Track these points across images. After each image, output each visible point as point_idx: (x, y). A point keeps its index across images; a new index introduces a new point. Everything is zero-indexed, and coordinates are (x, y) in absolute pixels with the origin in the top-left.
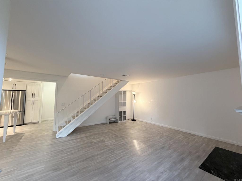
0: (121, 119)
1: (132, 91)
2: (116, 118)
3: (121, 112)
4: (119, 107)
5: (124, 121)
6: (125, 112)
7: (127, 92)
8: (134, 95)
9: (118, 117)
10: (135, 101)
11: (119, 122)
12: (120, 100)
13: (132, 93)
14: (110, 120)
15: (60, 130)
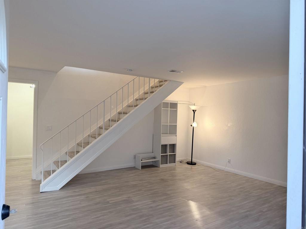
0: (165, 159)
1: (189, 102)
2: (154, 158)
3: (166, 145)
4: (162, 135)
5: (172, 165)
6: (173, 147)
7: (178, 105)
8: (193, 111)
9: (159, 155)
10: (194, 125)
11: (162, 166)
12: (165, 120)
13: (190, 106)
14: (143, 161)
15: (46, 178)
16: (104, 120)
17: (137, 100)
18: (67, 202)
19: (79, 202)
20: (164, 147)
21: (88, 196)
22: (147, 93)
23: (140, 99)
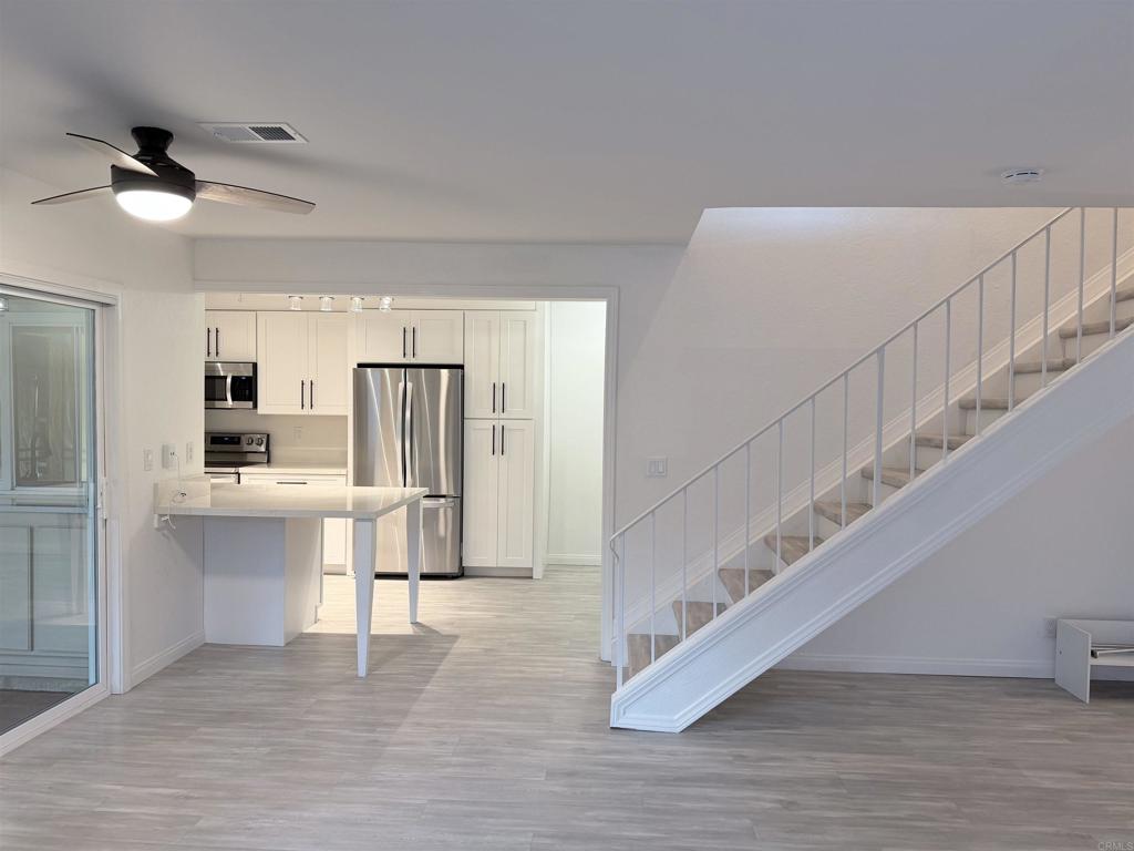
14: (1099, 661)
15: (636, 670)
16: (879, 446)
17: (1066, 336)
18: (698, 806)
19: (747, 822)
23: (1087, 332)
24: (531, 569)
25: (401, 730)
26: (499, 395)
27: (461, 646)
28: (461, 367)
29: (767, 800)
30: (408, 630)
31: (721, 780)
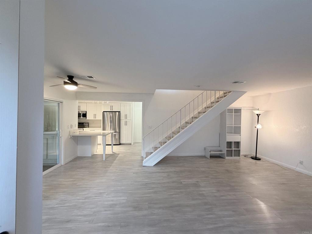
0: (230, 153)
1: (253, 107)
2: (221, 151)
3: (231, 142)
4: (227, 134)
5: (237, 158)
6: (238, 144)
7: (242, 111)
8: (257, 115)
9: (225, 150)
10: (259, 126)
11: (227, 158)
12: (230, 122)
13: (253, 111)
14: (211, 153)
17: (205, 108)
18: (155, 176)
20: (229, 144)
21: (169, 174)
22: (214, 103)
24: (131, 143)
25: (110, 168)
26: (126, 116)
27: (120, 155)
28: (120, 112)
29: (165, 175)
30: (112, 153)
31: (159, 172)
